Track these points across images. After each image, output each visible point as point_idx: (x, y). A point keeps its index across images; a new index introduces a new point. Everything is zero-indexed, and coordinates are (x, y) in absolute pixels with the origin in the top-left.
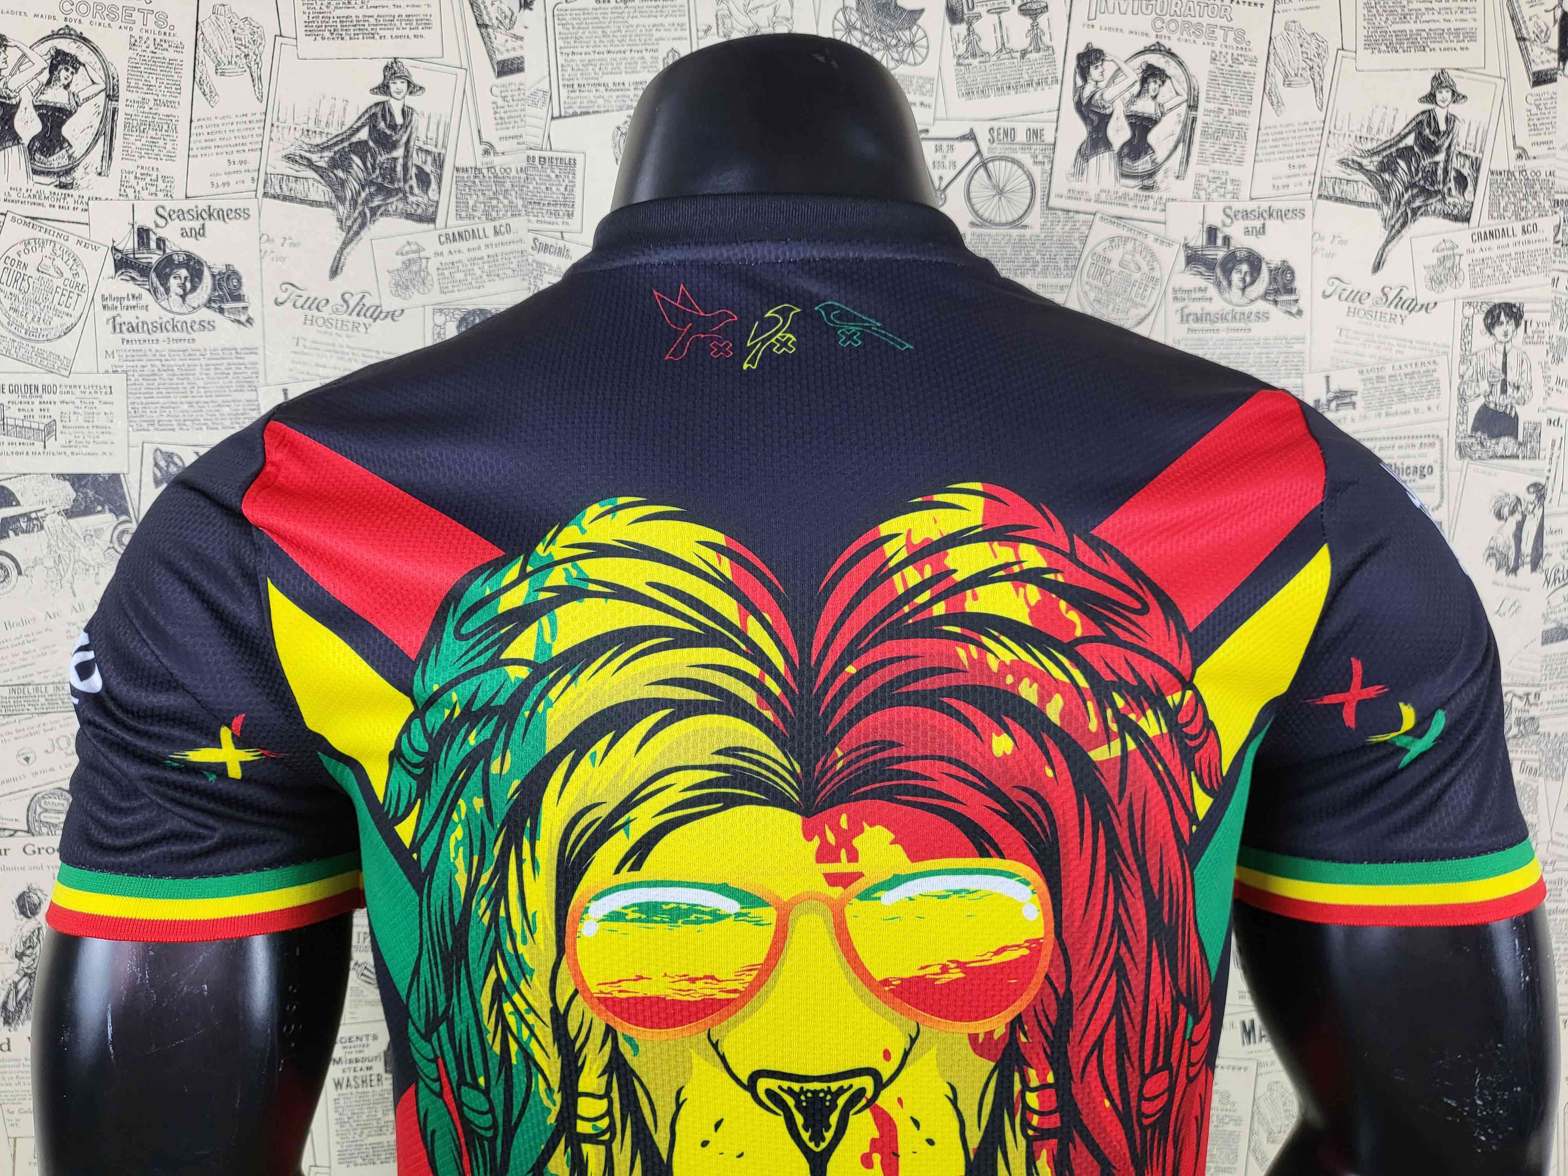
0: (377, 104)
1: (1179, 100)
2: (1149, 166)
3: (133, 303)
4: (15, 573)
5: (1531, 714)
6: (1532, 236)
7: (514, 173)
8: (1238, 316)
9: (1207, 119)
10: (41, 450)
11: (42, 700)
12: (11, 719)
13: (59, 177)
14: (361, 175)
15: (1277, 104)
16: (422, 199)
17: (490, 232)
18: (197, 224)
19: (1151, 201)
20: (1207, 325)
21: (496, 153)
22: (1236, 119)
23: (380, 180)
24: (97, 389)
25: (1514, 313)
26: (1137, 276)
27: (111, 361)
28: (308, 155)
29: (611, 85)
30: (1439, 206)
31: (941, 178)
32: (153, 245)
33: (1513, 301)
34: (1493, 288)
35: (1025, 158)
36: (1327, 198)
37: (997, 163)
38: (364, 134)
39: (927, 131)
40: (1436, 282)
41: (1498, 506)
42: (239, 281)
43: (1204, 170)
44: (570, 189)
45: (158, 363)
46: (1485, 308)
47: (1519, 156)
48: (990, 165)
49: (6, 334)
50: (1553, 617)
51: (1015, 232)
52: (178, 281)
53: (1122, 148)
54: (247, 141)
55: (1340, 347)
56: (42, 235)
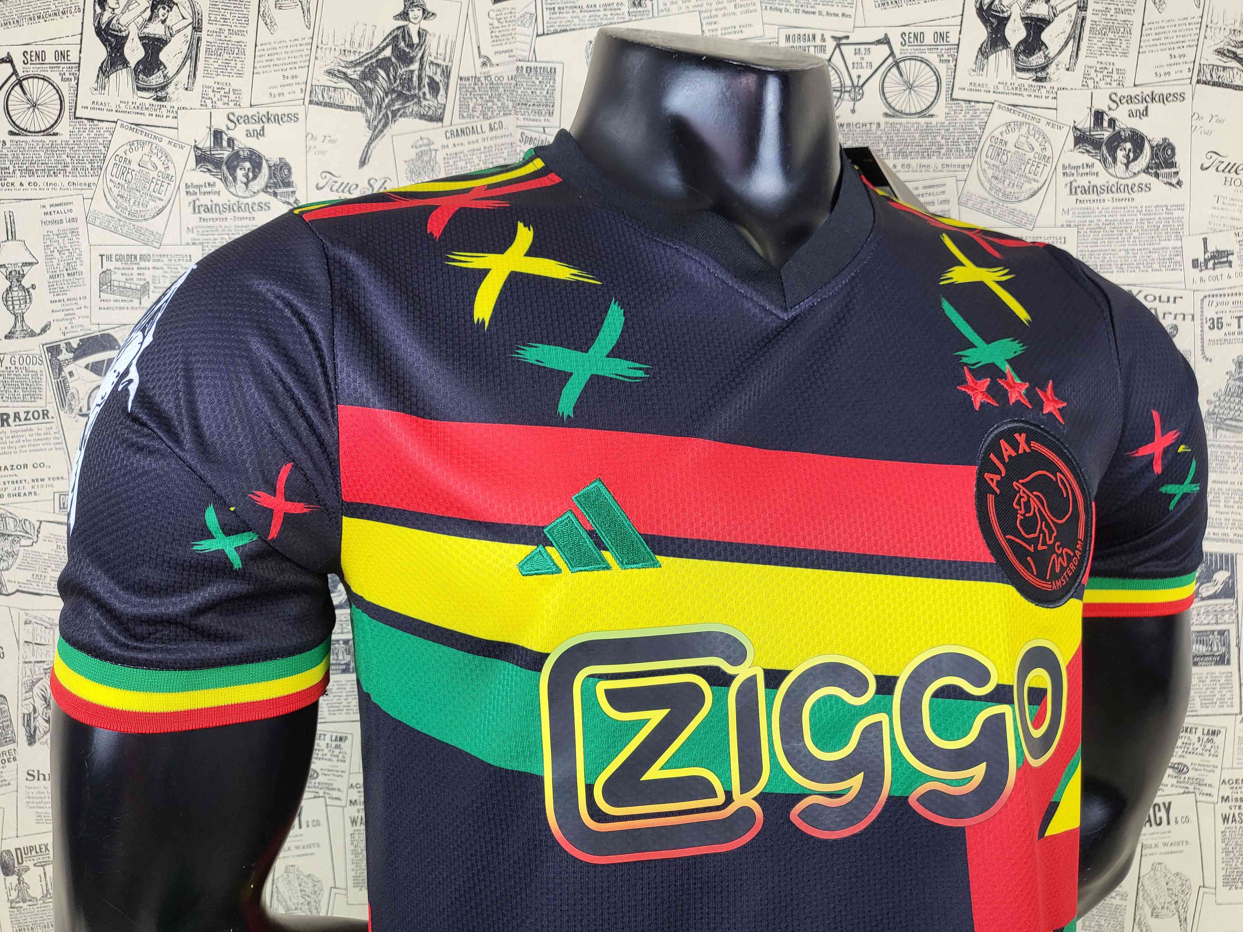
0: (398, 28)
1: (1069, 2)
2: (1042, 61)
3: (209, 189)
7: (506, 80)
8: (1122, 188)
9: (1096, 18)
10: (138, 305)
13: (156, 92)
14: (385, 85)
15: (1159, 3)
16: (432, 103)
17: (486, 128)
18: (258, 127)
19: (1043, 91)
20: (1094, 196)
21: (492, 65)
22: (1121, 17)
23: (400, 88)
24: (180, 257)
26: (1030, 155)
27: (191, 235)
28: (344, 70)
29: (585, 6)
31: (859, 77)
32: (225, 144)
35: (933, 58)
36: (1205, 83)
37: (908, 62)
38: (388, 52)
39: (847, 37)
42: (289, 170)
43: (1092, 62)
44: (551, 92)
48: (902, 65)
49: (114, 215)
51: (923, 121)
52: (243, 172)
53: (1018, 45)
54: (298, 60)
55: (1216, 212)
56: (143, 138)
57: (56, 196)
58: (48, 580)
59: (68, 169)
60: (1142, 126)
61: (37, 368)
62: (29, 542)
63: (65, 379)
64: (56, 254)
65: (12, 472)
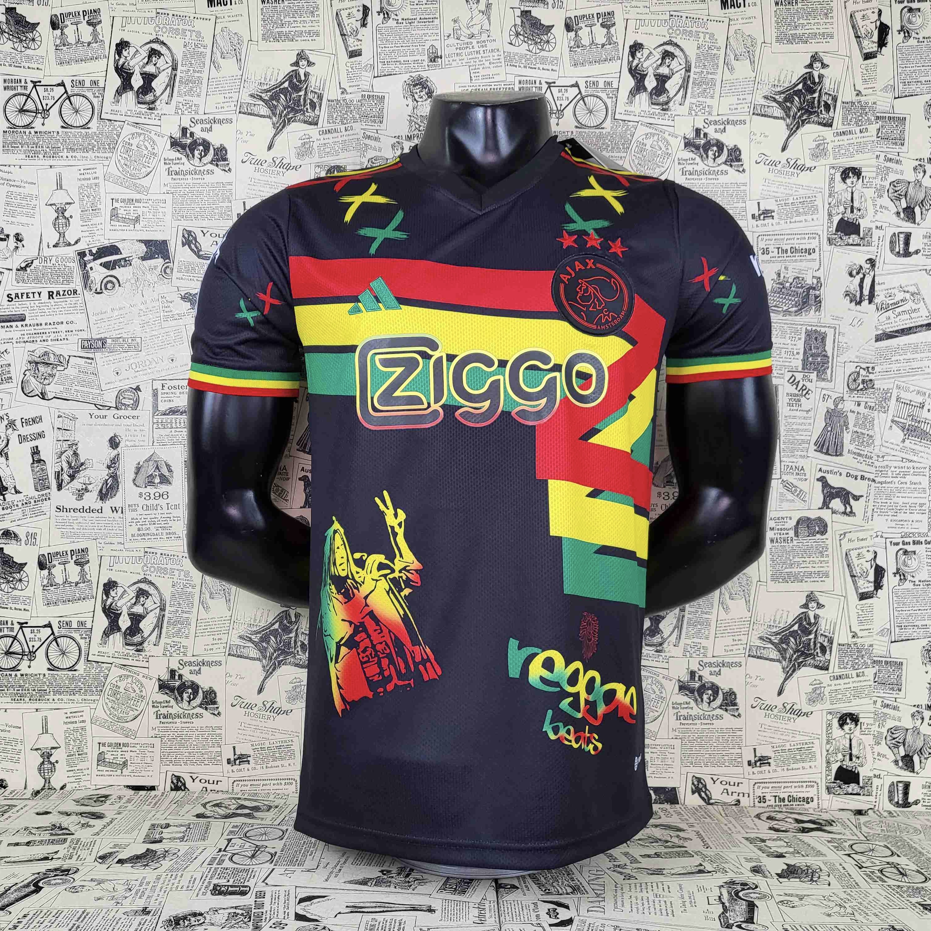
0: (293, 71)
1: (681, 67)
2: (666, 99)
3: (178, 161)
4: (117, 285)
5: (870, 378)
6: (865, 134)
7: (355, 102)
8: (712, 172)
9: (696, 77)
10: (133, 229)
11: (126, 345)
12: (111, 354)
13: (149, 105)
14: (284, 103)
15: (731, 70)
16: (312, 114)
17: (343, 129)
19: (667, 116)
20: (696, 177)
21: (347, 94)
22: (710, 76)
23: (293, 105)
24: (159, 201)
25: (857, 172)
26: (660, 152)
27: (166, 188)
28: (260, 94)
29: (402, 62)
30: (816, 119)
32: (188, 135)
33: (856, 167)
34: (844, 160)
35: (603, 96)
36: (757, 115)
37: (589, 98)
38: (286, 85)
39: (554, 83)
40: (815, 156)
41: (850, 269)
42: (226, 151)
43: (694, 101)
44: (381, 110)
45: (187, 189)
46: (841, 170)
47: (857, 95)
48: (586, 99)
49: (121, 175)
50: (881, 327)
51: (597, 131)
52: (199, 152)
53: (652, 90)
54: (233, 88)
55: (765, 188)
56: (140, 131)
57: (88, 164)
58: (73, 392)
59: (95, 149)
60: (722, 138)
61: (71, 265)
62: (62, 368)
63: (88, 271)
64: (86, 198)
65: (53, 327)
